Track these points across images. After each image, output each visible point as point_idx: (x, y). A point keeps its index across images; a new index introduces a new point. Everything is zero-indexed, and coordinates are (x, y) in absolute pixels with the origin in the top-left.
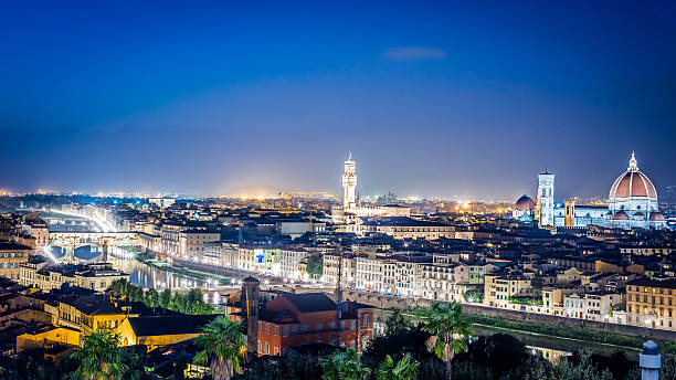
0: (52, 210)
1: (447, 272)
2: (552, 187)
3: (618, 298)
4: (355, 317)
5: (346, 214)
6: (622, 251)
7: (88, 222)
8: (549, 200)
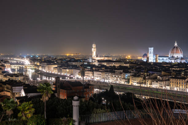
0: (14, 59)
1: (119, 75)
2: (153, 51)
3: (167, 82)
4: (88, 88)
5: (93, 59)
6: (171, 69)
7: (23, 62)
8: (152, 55)
